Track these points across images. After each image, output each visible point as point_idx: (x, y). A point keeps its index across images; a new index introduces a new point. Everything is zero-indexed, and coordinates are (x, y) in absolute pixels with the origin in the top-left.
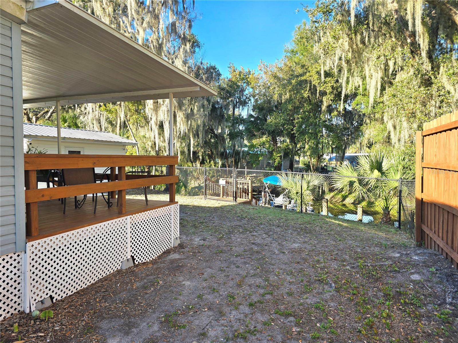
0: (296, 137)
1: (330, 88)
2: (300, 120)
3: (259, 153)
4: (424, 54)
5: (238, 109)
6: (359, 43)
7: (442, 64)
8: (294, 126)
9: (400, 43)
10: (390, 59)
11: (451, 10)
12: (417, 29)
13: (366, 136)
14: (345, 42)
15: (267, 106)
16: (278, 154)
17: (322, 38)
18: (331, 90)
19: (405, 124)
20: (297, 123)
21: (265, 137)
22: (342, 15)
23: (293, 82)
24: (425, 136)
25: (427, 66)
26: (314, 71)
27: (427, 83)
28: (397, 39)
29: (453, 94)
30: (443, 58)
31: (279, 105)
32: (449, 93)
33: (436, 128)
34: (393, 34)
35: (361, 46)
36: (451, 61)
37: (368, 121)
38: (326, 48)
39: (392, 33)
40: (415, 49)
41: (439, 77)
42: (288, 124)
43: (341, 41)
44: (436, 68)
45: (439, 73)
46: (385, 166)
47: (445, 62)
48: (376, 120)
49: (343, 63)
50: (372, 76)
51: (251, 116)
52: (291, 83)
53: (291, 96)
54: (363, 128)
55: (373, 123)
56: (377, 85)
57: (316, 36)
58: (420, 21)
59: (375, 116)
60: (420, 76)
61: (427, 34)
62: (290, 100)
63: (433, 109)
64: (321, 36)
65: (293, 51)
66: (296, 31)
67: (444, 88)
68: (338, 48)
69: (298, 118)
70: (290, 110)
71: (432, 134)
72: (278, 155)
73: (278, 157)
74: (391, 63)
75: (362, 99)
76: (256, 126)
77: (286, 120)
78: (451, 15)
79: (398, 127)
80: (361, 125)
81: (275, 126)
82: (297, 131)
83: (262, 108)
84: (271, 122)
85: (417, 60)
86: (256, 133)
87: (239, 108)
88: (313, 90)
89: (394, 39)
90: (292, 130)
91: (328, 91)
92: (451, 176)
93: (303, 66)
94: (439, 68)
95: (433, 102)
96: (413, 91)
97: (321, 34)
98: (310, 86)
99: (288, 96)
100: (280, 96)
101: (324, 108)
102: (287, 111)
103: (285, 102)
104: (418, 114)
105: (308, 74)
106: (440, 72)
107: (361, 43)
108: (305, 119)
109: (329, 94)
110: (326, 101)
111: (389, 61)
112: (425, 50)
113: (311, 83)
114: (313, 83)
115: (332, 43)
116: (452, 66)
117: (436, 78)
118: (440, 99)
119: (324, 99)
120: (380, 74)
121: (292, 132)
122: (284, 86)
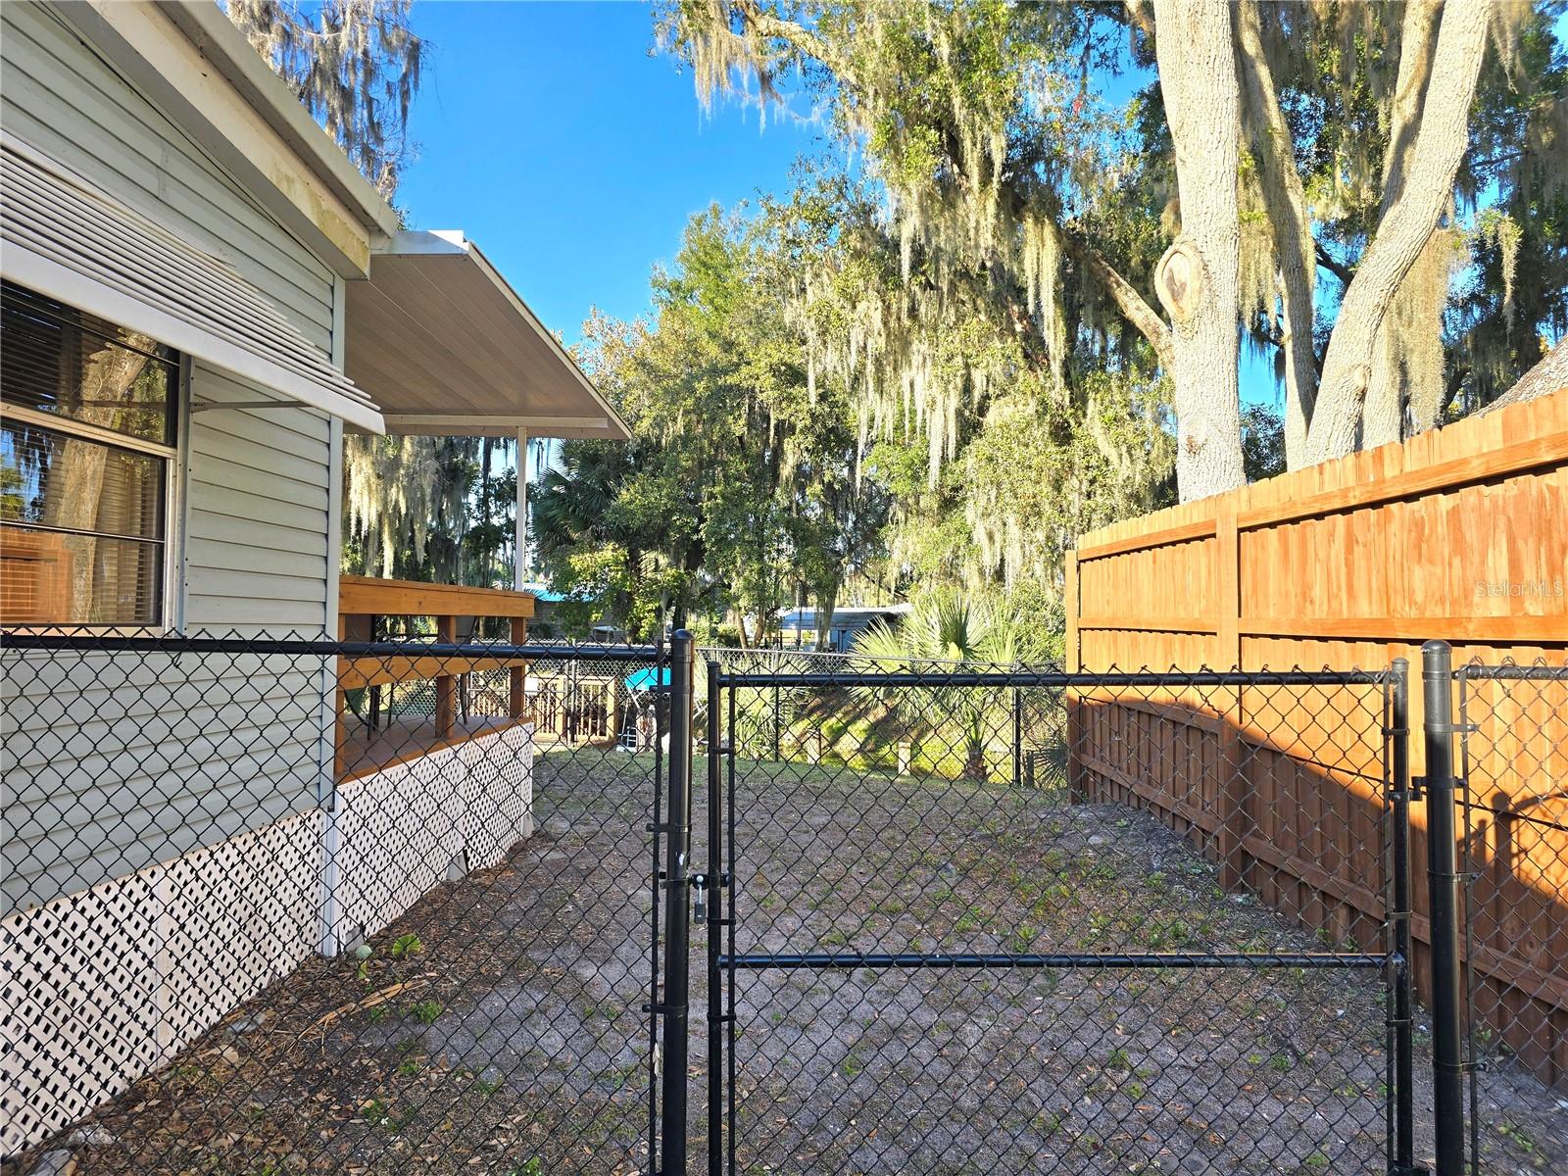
0: (705, 550)
1: (808, 417)
2: (719, 501)
3: (586, 598)
4: (1056, 368)
5: (502, 450)
6: (904, 316)
7: (1091, 395)
8: (702, 520)
9: (997, 330)
10: (976, 366)
11: (1109, 274)
12: (1044, 310)
13: (896, 556)
14: (870, 308)
15: (611, 451)
16: (650, 602)
17: (809, 289)
18: (808, 422)
19: (1014, 530)
20: (710, 510)
21: (611, 547)
22: (863, 238)
23: (700, 387)
24: (1084, 561)
25: (1059, 394)
26: (762, 364)
27: (1062, 435)
28: (992, 318)
29: (1116, 466)
30: (1094, 381)
31: (648, 449)
32: (1107, 462)
33: (1110, 546)
34: (981, 304)
35: (907, 322)
36: (1110, 388)
37: (901, 515)
38: (823, 319)
39: (979, 301)
40: (1034, 350)
41: (1086, 422)
42: (681, 511)
43: (861, 306)
44: (1079, 400)
45: (1085, 415)
46: (973, 633)
47: (1097, 391)
48: (921, 513)
49: (869, 362)
50: (934, 402)
51: (554, 477)
52: (693, 391)
53: (687, 427)
54: (888, 533)
55: (913, 520)
56: (946, 427)
57: (793, 279)
58: (1051, 294)
59: (918, 503)
60: (1048, 418)
61: (1062, 323)
62: (686, 440)
63: (1074, 497)
64: (807, 281)
65: (678, 288)
66: (691, 229)
67: (1096, 449)
68: (857, 323)
69: (712, 496)
70: (686, 470)
71: (1100, 558)
72: (651, 606)
73: (649, 611)
74: (978, 377)
75: (887, 453)
76: (574, 511)
77: (676, 499)
78: (1110, 287)
79: (998, 537)
80: (881, 526)
81: (644, 515)
82: (709, 534)
83: (595, 455)
84: (631, 502)
85: (1042, 379)
86: (575, 536)
87: (506, 447)
88: (758, 419)
89: (982, 317)
90: (697, 531)
91: (800, 425)
92: (1142, 641)
93: (729, 346)
94: (1085, 402)
95: (1075, 482)
96: (1035, 452)
97: (808, 278)
98: (751, 408)
99: (679, 427)
100: (659, 423)
101: (786, 470)
102: (677, 474)
103: (673, 446)
104: (1047, 507)
105: (744, 369)
106: (1089, 412)
107: (909, 316)
108: (735, 500)
109: (802, 432)
110: (792, 455)
111: (973, 370)
112: (1058, 358)
113: (753, 397)
114: (761, 397)
115: (836, 307)
116: (1112, 402)
117: (1080, 424)
118: (1090, 475)
119: (788, 445)
120: (954, 402)
121: (695, 537)
122: (674, 396)
